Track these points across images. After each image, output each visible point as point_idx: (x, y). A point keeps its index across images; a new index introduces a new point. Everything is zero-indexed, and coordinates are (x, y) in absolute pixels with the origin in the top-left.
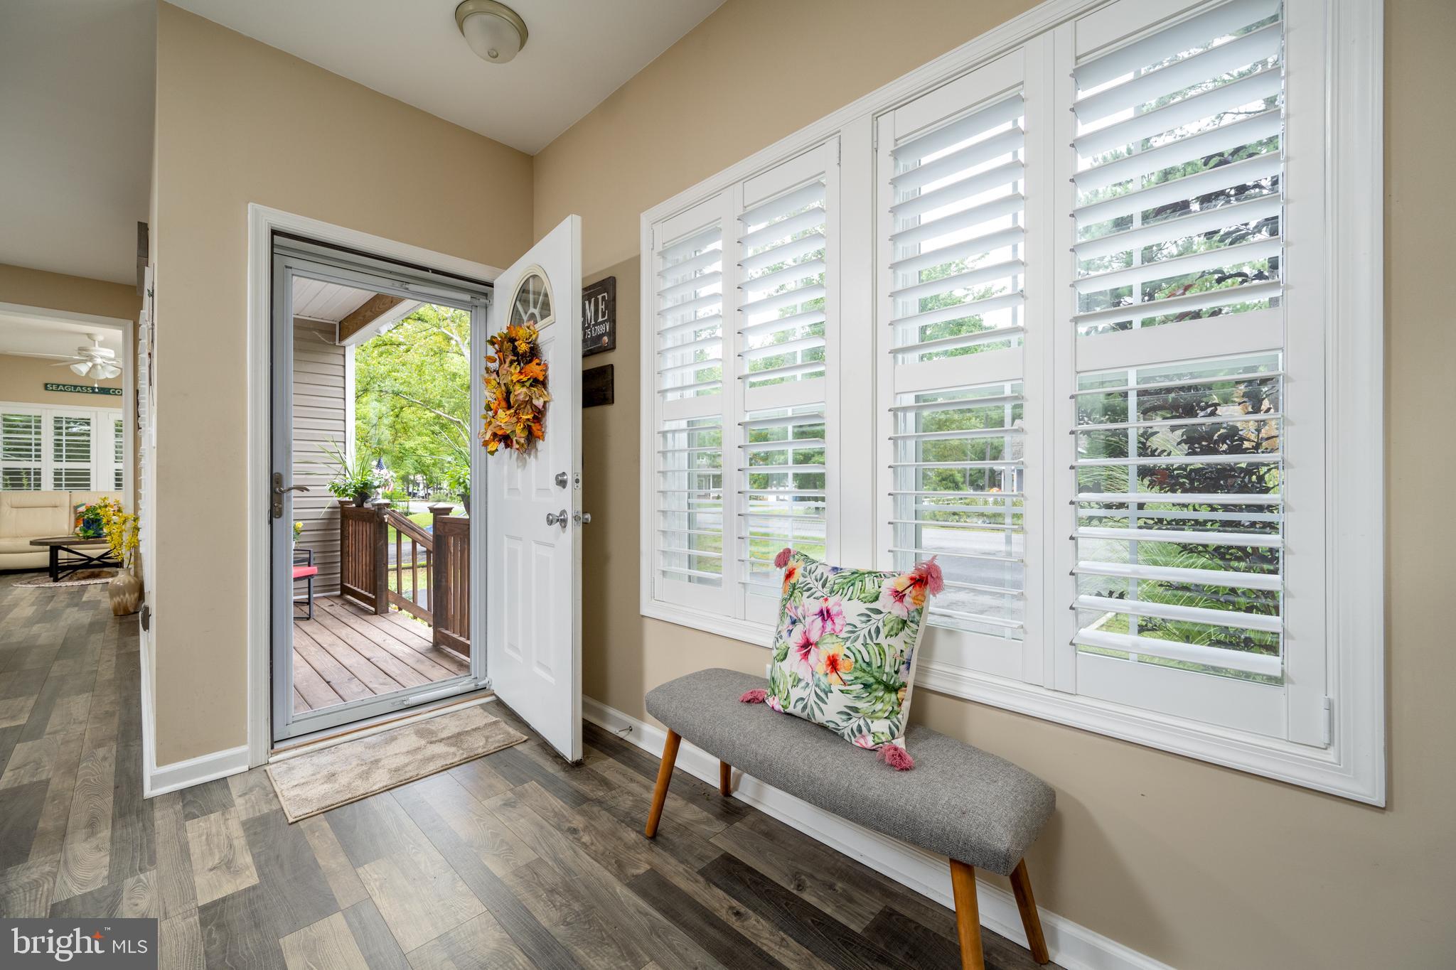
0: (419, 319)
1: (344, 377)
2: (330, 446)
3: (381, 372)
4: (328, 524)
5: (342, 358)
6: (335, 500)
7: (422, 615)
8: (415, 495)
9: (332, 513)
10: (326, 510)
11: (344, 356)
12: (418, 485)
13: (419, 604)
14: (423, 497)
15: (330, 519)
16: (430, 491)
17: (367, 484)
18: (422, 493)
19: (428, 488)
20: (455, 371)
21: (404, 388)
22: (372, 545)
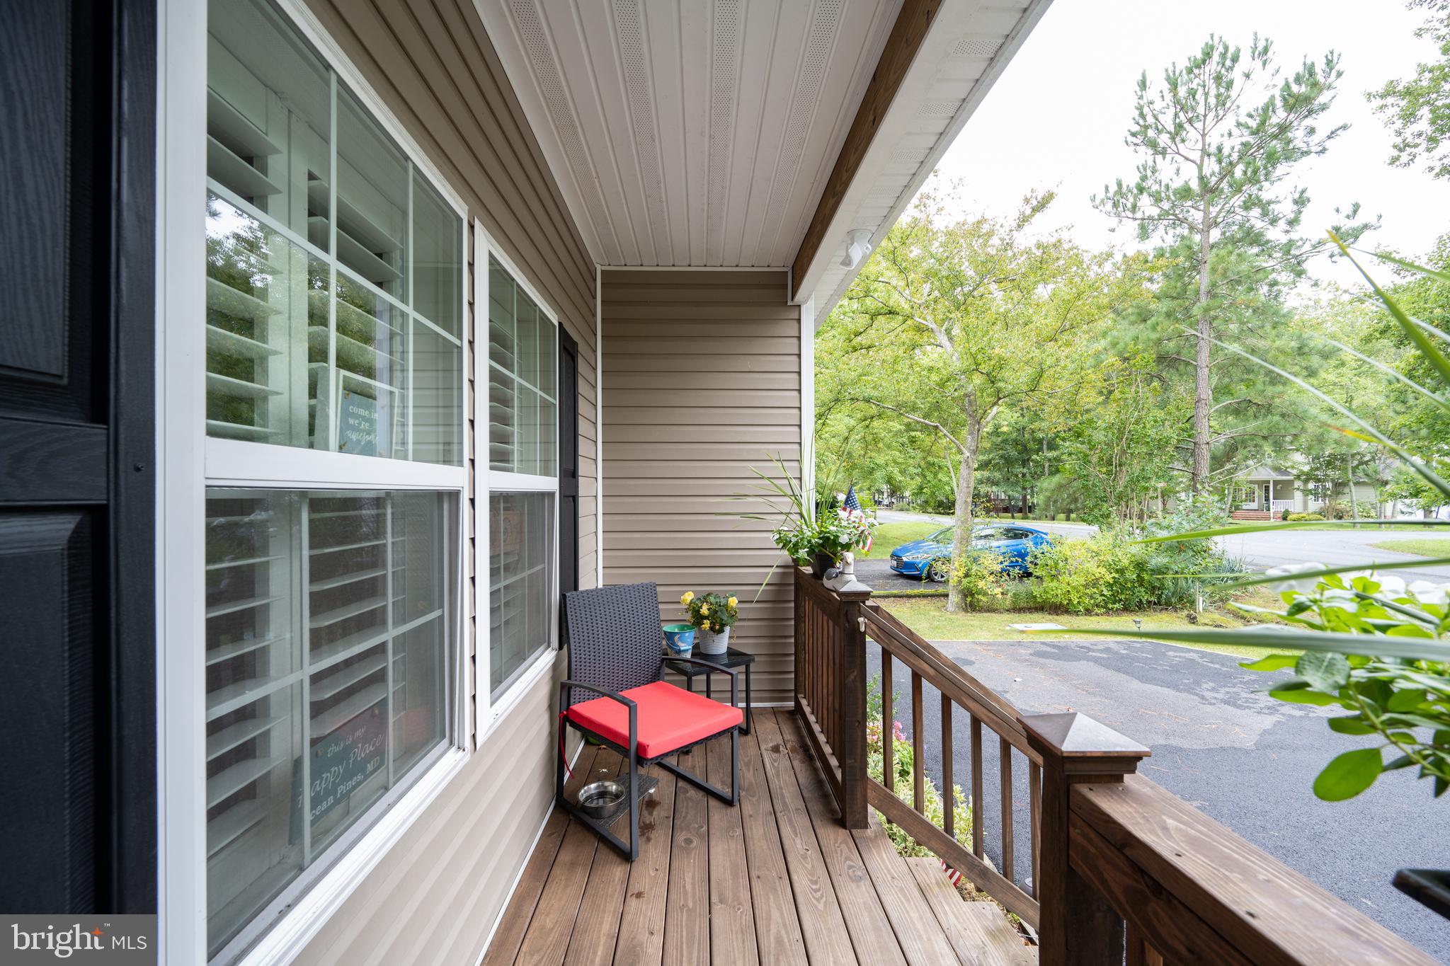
0: (890, 313)
1: (799, 356)
2: (775, 469)
3: (852, 377)
4: (778, 592)
5: (797, 325)
6: (784, 556)
7: (934, 843)
8: (880, 503)
9: (783, 575)
10: (774, 570)
11: (799, 320)
12: (883, 493)
13: (928, 815)
14: (887, 506)
15: (779, 585)
16: (893, 500)
17: (828, 538)
18: (886, 502)
19: (892, 497)
20: (931, 364)
21: (875, 393)
22: (837, 661)
